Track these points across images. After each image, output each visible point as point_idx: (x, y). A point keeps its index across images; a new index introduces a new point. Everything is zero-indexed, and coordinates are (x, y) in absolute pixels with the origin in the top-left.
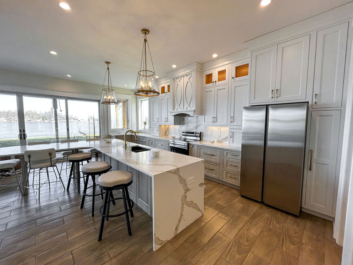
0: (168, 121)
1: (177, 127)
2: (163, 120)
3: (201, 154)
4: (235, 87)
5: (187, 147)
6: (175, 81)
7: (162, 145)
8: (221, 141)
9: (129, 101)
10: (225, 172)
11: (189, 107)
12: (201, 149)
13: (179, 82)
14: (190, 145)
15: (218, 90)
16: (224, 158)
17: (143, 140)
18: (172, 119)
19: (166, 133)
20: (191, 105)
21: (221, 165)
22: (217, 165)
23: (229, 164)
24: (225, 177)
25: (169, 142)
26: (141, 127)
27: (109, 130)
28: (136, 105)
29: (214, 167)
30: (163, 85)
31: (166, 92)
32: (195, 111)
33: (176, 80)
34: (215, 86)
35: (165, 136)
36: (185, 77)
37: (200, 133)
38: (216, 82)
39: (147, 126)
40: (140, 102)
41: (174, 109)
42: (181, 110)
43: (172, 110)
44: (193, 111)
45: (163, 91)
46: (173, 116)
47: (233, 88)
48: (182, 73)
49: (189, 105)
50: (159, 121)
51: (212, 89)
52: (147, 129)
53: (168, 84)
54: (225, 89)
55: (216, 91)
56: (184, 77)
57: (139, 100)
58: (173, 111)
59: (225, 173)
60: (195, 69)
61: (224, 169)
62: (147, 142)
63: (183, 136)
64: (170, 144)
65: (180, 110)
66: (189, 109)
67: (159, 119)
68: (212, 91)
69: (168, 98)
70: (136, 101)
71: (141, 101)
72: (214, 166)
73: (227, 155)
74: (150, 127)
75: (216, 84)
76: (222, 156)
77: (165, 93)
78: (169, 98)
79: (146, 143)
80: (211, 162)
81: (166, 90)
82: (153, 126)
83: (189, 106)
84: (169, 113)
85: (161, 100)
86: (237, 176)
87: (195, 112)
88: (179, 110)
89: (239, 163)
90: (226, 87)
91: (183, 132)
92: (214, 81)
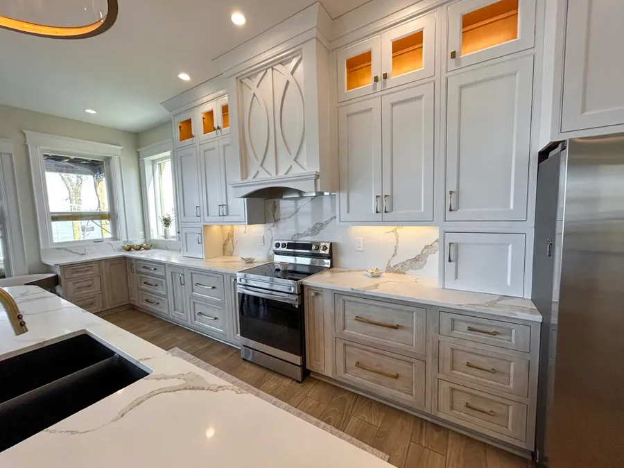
0: (230, 214)
1: (258, 229)
2: (215, 210)
3: (348, 322)
4: (461, 87)
5: (296, 297)
6: (244, 86)
7: (213, 288)
8: (399, 267)
9: (115, 163)
10: (445, 386)
11: (295, 165)
12: (347, 304)
13: (258, 86)
14: (305, 290)
15: (393, 105)
16: (440, 338)
17: (157, 273)
18: (240, 207)
19: (227, 247)
20: (303, 159)
21: (429, 361)
22: (413, 360)
23: (462, 360)
24: (444, 402)
25: (235, 280)
26: (157, 232)
27: (42, 247)
28: (137, 172)
29: (401, 368)
30: (207, 108)
31: (219, 128)
32: (317, 176)
33: (246, 81)
34: (382, 93)
35: (224, 254)
36: (279, 67)
37: (331, 244)
38: (385, 76)
39: (172, 230)
40: (150, 167)
41: (245, 174)
42: (269, 176)
43: (238, 180)
44: (310, 179)
45: (209, 126)
46: (244, 197)
47: (453, 91)
48: (266, 51)
49: (295, 160)
50: (202, 214)
51: (374, 103)
52: (173, 237)
53: (225, 100)
54: (420, 98)
55: (387, 106)
56: (273, 69)
57: (147, 160)
58: (242, 179)
59: (448, 391)
60: (314, 33)
61: (440, 376)
62: (169, 277)
63: (276, 256)
64: (238, 286)
65: (265, 178)
66: (297, 171)
67: (201, 209)
68: (370, 110)
69: (224, 146)
70: (137, 163)
71: (153, 162)
72: (402, 364)
73: (453, 329)
74: (179, 233)
75: (384, 84)
76: (432, 333)
77: (214, 129)
78: (228, 145)
79: (166, 279)
80: (388, 349)
81: (218, 120)
82: (185, 231)
83: (296, 162)
84: (230, 188)
85: (205, 151)
86: (499, 405)
87: (319, 181)
88: (263, 176)
89: (507, 361)
90: (427, 90)
91: (278, 245)
92: (380, 77)
